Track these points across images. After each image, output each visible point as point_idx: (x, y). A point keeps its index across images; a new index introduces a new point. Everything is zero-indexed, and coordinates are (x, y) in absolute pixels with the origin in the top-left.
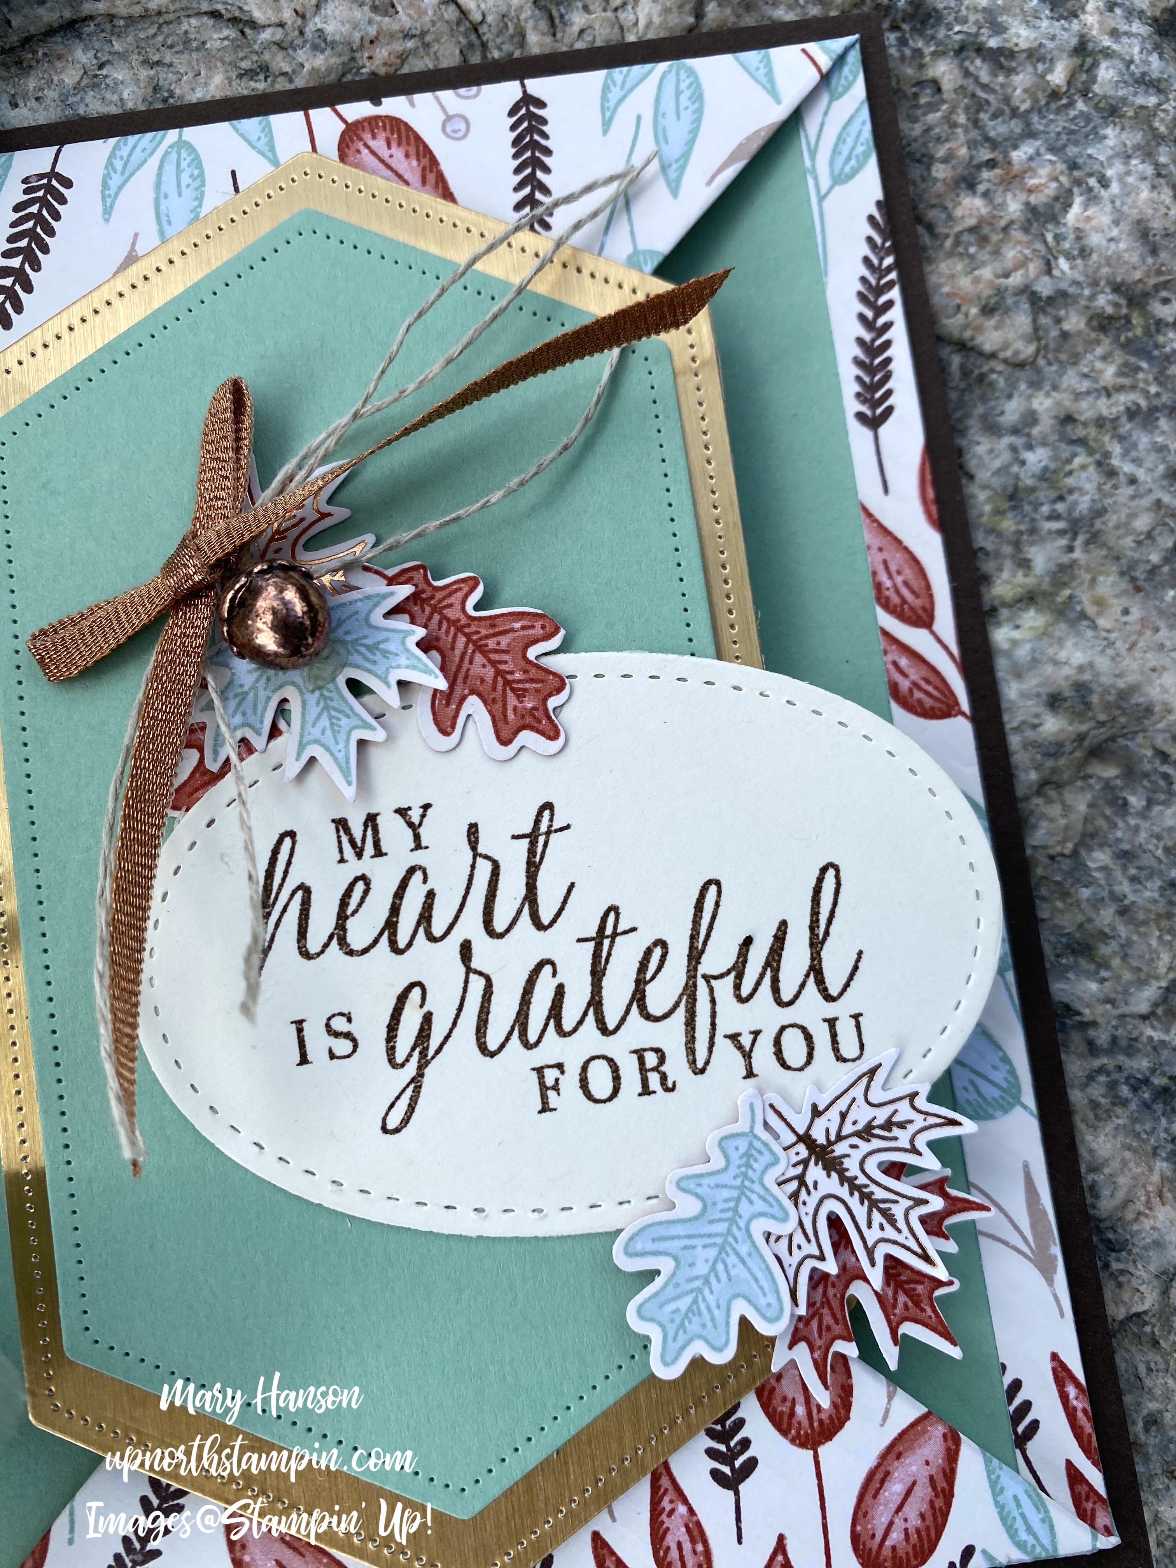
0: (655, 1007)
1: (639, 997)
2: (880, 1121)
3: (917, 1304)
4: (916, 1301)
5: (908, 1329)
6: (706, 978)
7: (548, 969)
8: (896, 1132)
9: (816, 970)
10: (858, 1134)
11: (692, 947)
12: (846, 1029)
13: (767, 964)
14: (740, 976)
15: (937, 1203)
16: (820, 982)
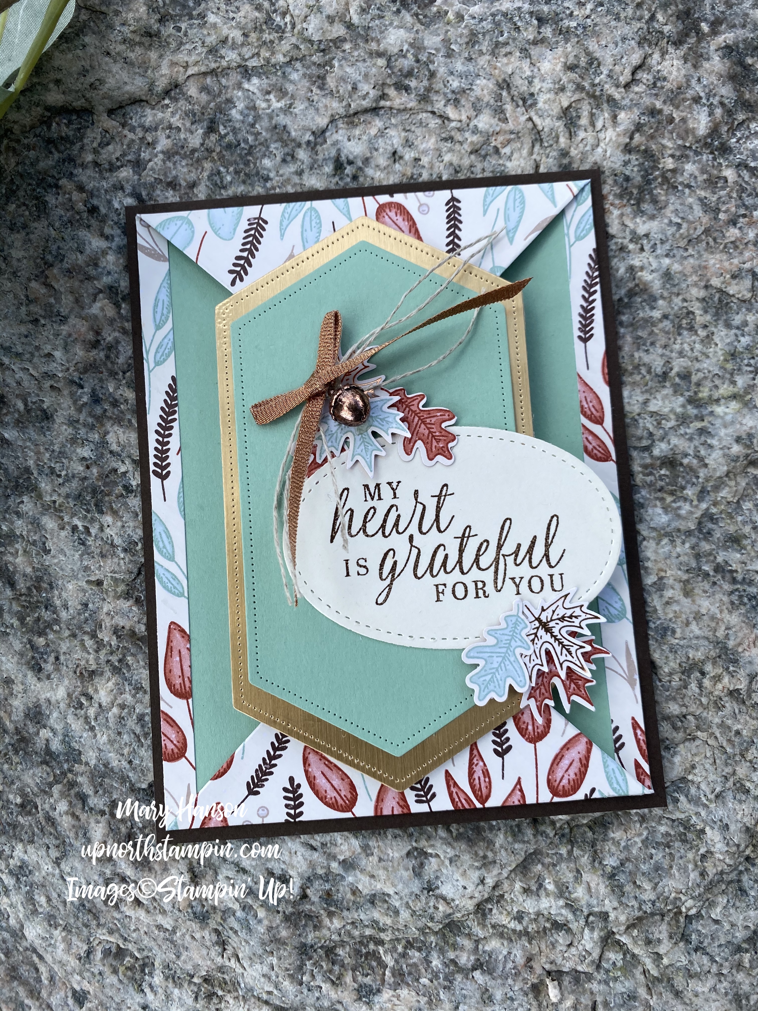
0: (482, 566)
1: (477, 561)
2: (568, 615)
3: (579, 688)
4: (578, 687)
5: (574, 698)
6: (503, 555)
7: (442, 548)
8: (574, 619)
9: (547, 555)
10: (559, 619)
11: (499, 543)
12: (557, 579)
13: (528, 552)
14: (517, 556)
15: (588, 648)
16: (548, 560)
